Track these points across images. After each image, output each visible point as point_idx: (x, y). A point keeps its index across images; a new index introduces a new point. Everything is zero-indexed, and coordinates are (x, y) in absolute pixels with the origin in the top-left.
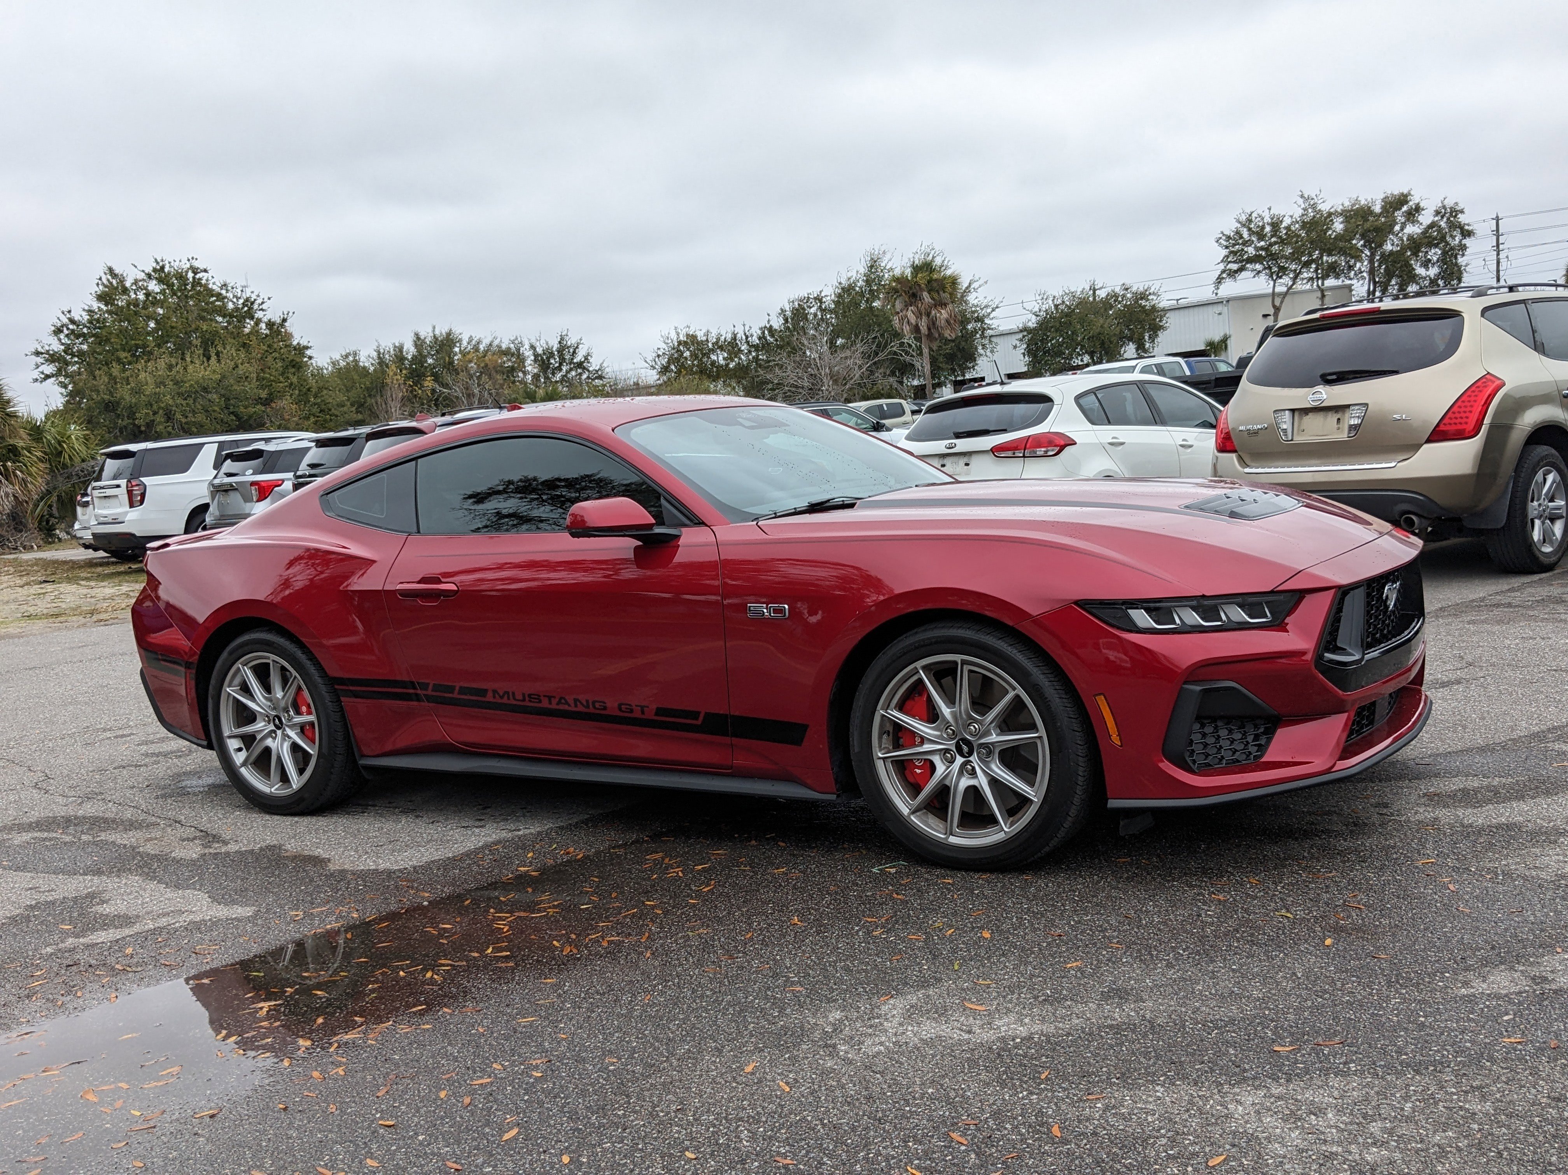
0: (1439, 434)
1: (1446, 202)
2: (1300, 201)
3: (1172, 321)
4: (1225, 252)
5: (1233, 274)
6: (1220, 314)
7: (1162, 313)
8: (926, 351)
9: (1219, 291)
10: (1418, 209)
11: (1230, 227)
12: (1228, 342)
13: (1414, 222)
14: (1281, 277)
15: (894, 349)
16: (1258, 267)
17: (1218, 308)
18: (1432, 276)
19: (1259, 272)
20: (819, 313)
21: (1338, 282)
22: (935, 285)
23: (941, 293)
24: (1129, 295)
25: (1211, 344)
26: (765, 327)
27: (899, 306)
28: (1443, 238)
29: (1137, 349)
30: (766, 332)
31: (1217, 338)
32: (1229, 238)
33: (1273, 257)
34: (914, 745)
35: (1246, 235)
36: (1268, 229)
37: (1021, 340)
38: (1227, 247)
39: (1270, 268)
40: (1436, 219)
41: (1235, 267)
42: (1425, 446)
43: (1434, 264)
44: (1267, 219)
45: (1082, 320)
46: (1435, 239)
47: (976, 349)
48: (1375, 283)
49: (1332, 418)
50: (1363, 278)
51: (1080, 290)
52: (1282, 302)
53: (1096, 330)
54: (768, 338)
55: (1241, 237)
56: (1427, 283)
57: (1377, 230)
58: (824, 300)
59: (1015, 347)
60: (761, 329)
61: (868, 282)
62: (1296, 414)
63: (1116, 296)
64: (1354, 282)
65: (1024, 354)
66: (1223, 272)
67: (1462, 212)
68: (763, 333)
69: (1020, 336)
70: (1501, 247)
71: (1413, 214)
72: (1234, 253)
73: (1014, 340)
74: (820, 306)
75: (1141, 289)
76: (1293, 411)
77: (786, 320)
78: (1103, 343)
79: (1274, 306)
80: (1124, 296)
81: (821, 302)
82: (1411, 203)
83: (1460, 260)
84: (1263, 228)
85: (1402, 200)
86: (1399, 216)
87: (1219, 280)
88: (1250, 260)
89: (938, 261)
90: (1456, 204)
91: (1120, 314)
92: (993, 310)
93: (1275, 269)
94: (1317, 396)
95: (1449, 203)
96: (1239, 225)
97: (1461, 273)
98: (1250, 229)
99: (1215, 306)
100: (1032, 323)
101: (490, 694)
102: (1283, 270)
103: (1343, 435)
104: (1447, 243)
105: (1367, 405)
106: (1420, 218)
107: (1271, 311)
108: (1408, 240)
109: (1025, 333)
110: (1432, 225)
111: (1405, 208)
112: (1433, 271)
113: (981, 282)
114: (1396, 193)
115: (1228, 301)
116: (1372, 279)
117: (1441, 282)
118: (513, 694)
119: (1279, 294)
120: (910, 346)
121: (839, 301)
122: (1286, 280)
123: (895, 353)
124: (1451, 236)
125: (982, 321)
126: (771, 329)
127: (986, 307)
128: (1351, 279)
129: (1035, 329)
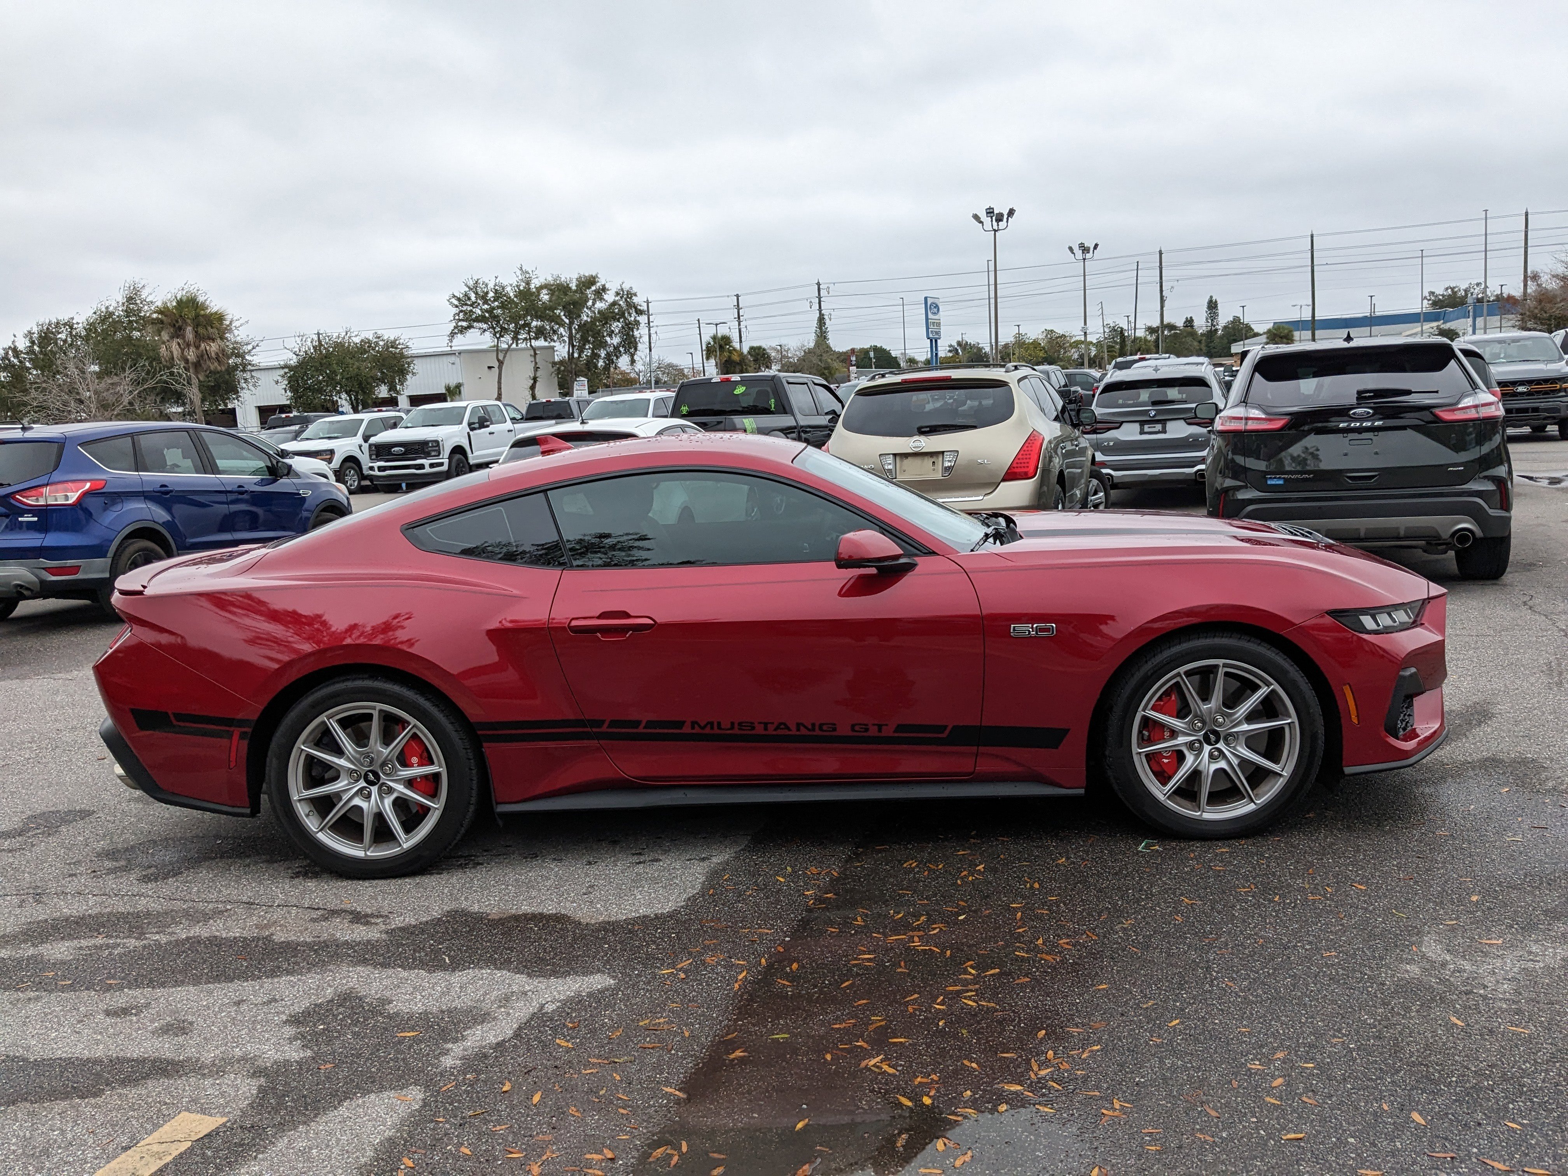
0: (1012, 475)
1: (623, 286)
2: (519, 272)
3: (418, 366)
4: (456, 310)
5: (462, 330)
6: (453, 364)
7: (409, 360)
8: (195, 381)
9: (453, 344)
10: (604, 289)
11: (460, 290)
12: (462, 388)
13: (601, 299)
14: (503, 336)
15: (164, 377)
16: (485, 326)
17: (452, 359)
18: (615, 344)
19: (485, 330)
20: (69, 340)
21: (546, 344)
22: (202, 319)
23: (209, 328)
24: (381, 343)
25: (448, 388)
26: (10, 347)
27: (165, 336)
28: (622, 315)
29: (390, 390)
30: (10, 352)
31: (453, 383)
32: (459, 299)
33: (496, 318)
34: (1163, 740)
35: (473, 297)
36: (491, 294)
37: (283, 377)
38: (457, 306)
39: (494, 329)
40: (617, 298)
41: (464, 324)
42: (1002, 484)
43: (616, 335)
44: (491, 285)
45: (340, 363)
46: (617, 314)
47: (239, 382)
48: (573, 346)
49: (928, 461)
50: (564, 341)
51: (335, 335)
52: (504, 357)
53: (353, 371)
54: (12, 359)
55: (469, 299)
56: (612, 349)
57: (575, 303)
58: (75, 326)
59: (277, 382)
60: (4, 349)
61: (128, 312)
62: (898, 459)
63: (369, 342)
64: (557, 344)
65: (285, 389)
66: (455, 328)
67: (635, 295)
68: (7, 353)
69: (282, 372)
70: (651, 324)
71: (600, 293)
72: (465, 313)
73: (277, 375)
74: (71, 332)
75: (392, 338)
76: (895, 455)
77: (33, 343)
78: (360, 384)
79: (498, 360)
80: (377, 344)
81: (71, 328)
82: (598, 284)
83: (636, 333)
84: (487, 293)
85: (591, 281)
86: (589, 292)
87: (452, 335)
88: (477, 320)
89: (201, 299)
90: (631, 288)
91: (375, 359)
92: (254, 348)
93: (498, 329)
94: (917, 444)
95: (626, 287)
96: (467, 289)
97: (636, 343)
98: (476, 293)
99: (449, 357)
100: (294, 361)
101: (688, 724)
102: (504, 330)
103: (938, 475)
104: (625, 319)
105: (958, 452)
106: (606, 297)
107: (496, 364)
108: (599, 313)
109: (287, 370)
110: (614, 303)
111: (593, 288)
112: (616, 340)
113: (241, 321)
114: (587, 275)
115: (460, 353)
116: (571, 343)
117: (622, 349)
118: (719, 724)
119: (502, 351)
120: (180, 376)
121: (91, 328)
122: (508, 338)
123: (166, 382)
124: (629, 313)
125: (243, 358)
126: (15, 350)
127: (247, 344)
128: (555, 341)
129: (296, 367)
